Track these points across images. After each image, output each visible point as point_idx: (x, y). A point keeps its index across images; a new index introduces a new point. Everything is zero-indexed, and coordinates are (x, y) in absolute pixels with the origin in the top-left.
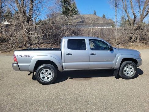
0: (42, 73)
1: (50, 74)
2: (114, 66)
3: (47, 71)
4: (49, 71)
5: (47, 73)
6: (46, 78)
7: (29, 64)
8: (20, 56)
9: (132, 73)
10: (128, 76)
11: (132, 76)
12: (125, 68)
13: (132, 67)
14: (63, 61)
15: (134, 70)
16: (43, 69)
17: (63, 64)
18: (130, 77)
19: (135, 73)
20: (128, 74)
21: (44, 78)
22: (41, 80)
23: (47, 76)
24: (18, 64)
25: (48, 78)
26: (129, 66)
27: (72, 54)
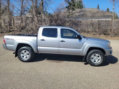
0: (23, 53)
1: (28, 54)
2: (81, 53)
3: (25, 52)
4: (27, 52)
5: (25, 54)
6: (25, 57)
7: (13, 46)
8: (7, 39)
9: (99, 61)
10: (95, 64)
11: (99, 64)
12: (93, 56)
13: (99, 56)
14: (38, 45)
15: (101, 59)
16: (22, 50)
17: (38, 47)
18: (97, 64)
19: (102, 61)
20: (95, 61)
21: (23, 57)
22: (21, 58)
23: (26, 56)
24: (6, 45)
25: (26, 57)
26: (96, 54)
27: (45, 40)
